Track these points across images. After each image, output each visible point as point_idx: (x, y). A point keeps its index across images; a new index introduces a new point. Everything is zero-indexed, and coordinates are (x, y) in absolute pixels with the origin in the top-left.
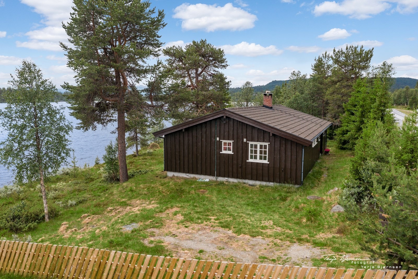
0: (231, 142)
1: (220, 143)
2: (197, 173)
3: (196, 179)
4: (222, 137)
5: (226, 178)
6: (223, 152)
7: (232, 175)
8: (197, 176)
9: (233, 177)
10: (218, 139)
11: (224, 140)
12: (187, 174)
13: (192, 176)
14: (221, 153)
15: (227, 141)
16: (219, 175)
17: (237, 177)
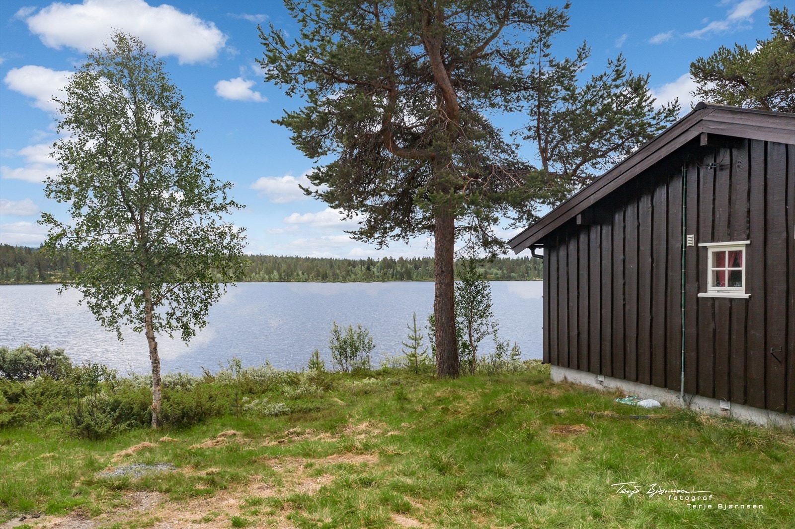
0: (740, 245)
1: (701, 253)
2: (625, 377)
3: (621, 395)
4: (706, 229)
5: (724, 405)
6: (713, 291)
7: (745, 393)
8: (626, 387)
9: (747, 401)
10: (691, 240)
11: (713, 240)
12: (600, 378)
13: (613, 384)
14: (700, 295)
15: (727, 247)
16: (695, 390)
17: (765, 405)
